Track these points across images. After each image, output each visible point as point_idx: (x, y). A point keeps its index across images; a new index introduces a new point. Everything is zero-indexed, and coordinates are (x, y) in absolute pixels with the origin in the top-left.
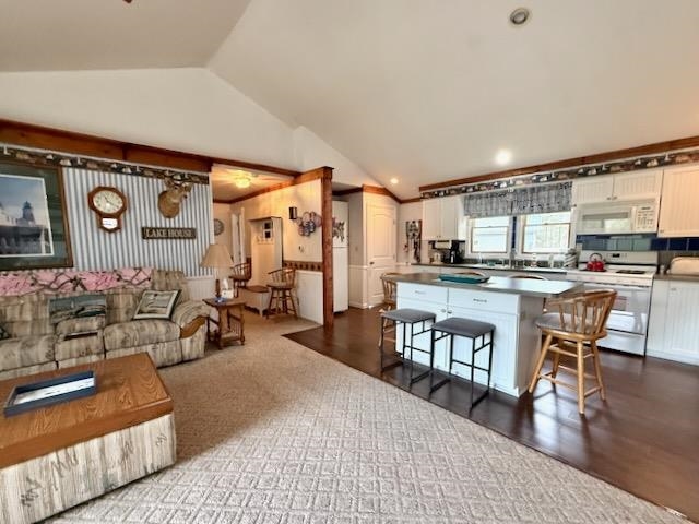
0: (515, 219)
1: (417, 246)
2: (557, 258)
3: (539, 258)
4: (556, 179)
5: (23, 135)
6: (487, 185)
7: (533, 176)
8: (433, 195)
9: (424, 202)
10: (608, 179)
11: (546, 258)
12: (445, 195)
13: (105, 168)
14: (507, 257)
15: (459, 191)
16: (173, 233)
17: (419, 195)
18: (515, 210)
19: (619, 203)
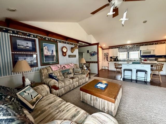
0: (128, 53)
1: (107, 58)
2: (137, 59)
3: (134, 59)
4: (138, 46)
5: (52, 35)
6: (124, 47)
7: (133, 45)
8: (112, 48)
9: (110, 49)
10: (147, 46)
11: (135, 59)
12: (115, 48)
13: (63, 42)
14: (127, 59)
15: (118, 48)
16: (73, 56)
17: (108, 48)
18: (129, 51)
19: (149, 50)
